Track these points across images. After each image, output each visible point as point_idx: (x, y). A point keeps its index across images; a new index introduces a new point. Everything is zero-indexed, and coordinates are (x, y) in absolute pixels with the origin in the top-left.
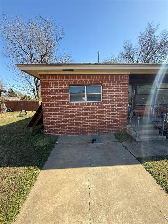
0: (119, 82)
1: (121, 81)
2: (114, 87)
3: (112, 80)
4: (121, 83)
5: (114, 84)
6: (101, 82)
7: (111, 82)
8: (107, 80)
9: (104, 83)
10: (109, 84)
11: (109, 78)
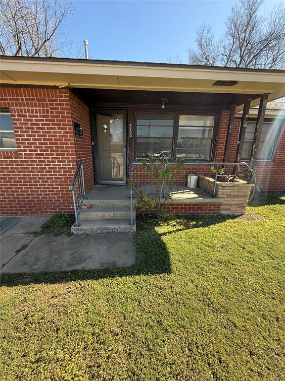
0: (47, 104)
1: (51, 104)
2: (37, 116)
3: (30, 100)
4: (51, 108)
5: (36, 110)
6: (5, 103)
7: (28, 104)
8: (18, 100)
9: (13, 106)
10: (25, 110)
11: (21, 96)
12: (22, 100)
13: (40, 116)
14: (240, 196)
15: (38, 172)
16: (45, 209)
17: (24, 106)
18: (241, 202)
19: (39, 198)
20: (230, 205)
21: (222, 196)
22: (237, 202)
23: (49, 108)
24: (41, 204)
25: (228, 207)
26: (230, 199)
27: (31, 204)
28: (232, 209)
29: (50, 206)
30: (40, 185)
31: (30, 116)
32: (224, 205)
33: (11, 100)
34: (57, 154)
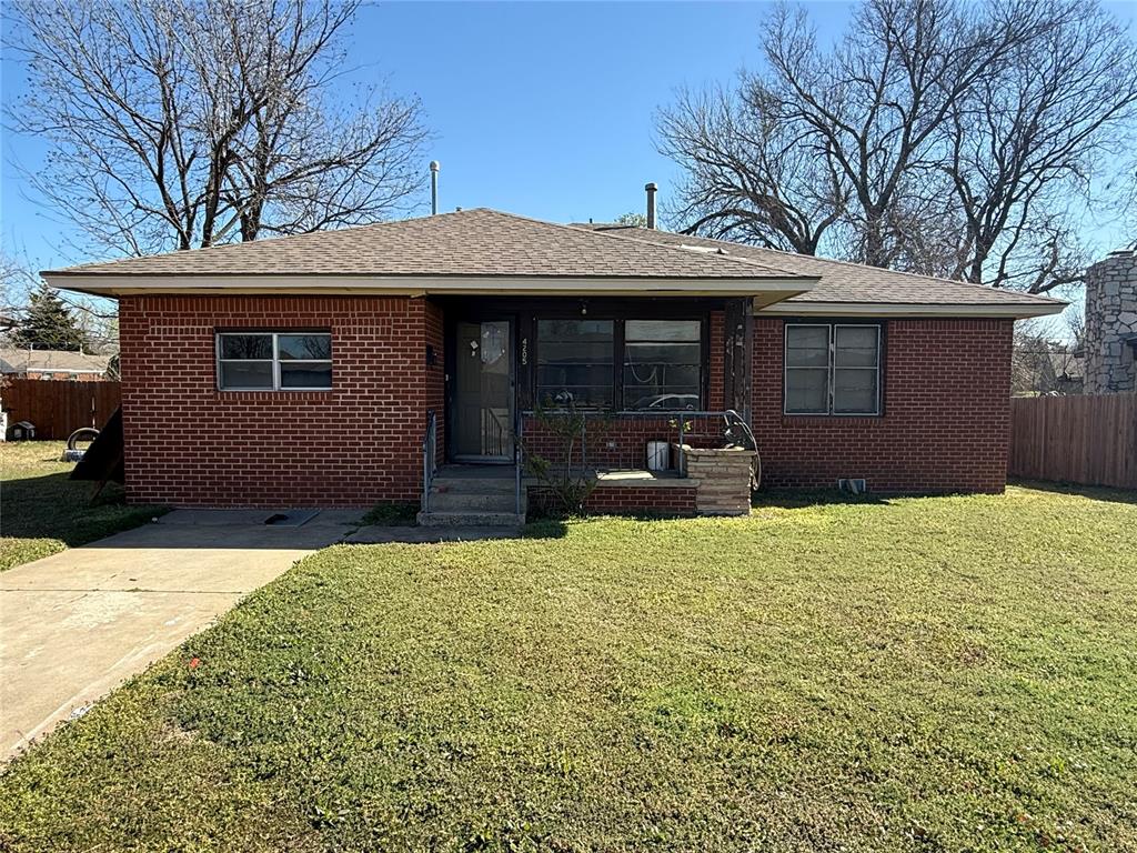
0: (389, 321)
1: (396, 321)
2: (371, 338)
3: (365, 315)
4: (395, 327)
5: (372, 329)
6: (326, 321)
7: (360, 321)
8: (347, 315)
9: (337, 324)
10: (355, 329)
11: (352, 310)
12: (353, 315)
13: (377, 338)
14: (733, 476)
15: (359, 427)
16: (362, 496)
17: (354, 323)
18: (734, 488)
19: (355, 473)
20: (716, 493)
21: (696, 475)
22: (728, 488)
23: (391, 327)
24: (356, 484)
25: (712, 497)
26: (712, 481)
27: (338, 484)
28: (719, 502)
29: (372, 490)
30: (360, 450)
31: (361, 338)
32: (703, 493)
33: (336, 315)
34: (395, 397)
